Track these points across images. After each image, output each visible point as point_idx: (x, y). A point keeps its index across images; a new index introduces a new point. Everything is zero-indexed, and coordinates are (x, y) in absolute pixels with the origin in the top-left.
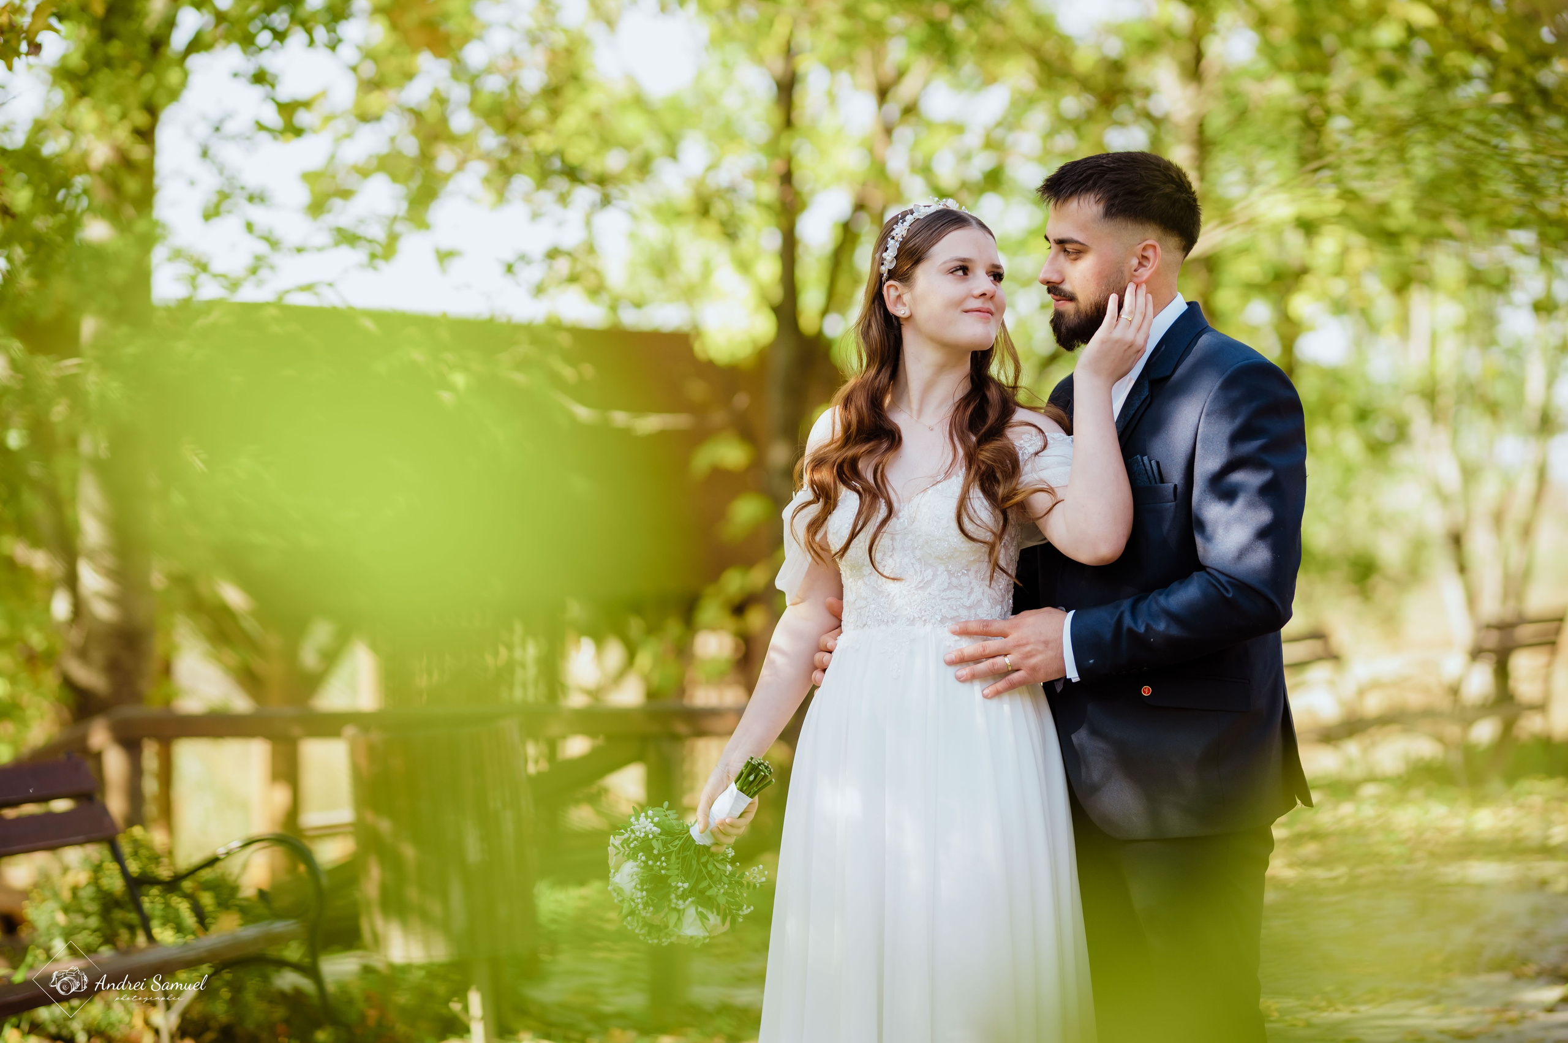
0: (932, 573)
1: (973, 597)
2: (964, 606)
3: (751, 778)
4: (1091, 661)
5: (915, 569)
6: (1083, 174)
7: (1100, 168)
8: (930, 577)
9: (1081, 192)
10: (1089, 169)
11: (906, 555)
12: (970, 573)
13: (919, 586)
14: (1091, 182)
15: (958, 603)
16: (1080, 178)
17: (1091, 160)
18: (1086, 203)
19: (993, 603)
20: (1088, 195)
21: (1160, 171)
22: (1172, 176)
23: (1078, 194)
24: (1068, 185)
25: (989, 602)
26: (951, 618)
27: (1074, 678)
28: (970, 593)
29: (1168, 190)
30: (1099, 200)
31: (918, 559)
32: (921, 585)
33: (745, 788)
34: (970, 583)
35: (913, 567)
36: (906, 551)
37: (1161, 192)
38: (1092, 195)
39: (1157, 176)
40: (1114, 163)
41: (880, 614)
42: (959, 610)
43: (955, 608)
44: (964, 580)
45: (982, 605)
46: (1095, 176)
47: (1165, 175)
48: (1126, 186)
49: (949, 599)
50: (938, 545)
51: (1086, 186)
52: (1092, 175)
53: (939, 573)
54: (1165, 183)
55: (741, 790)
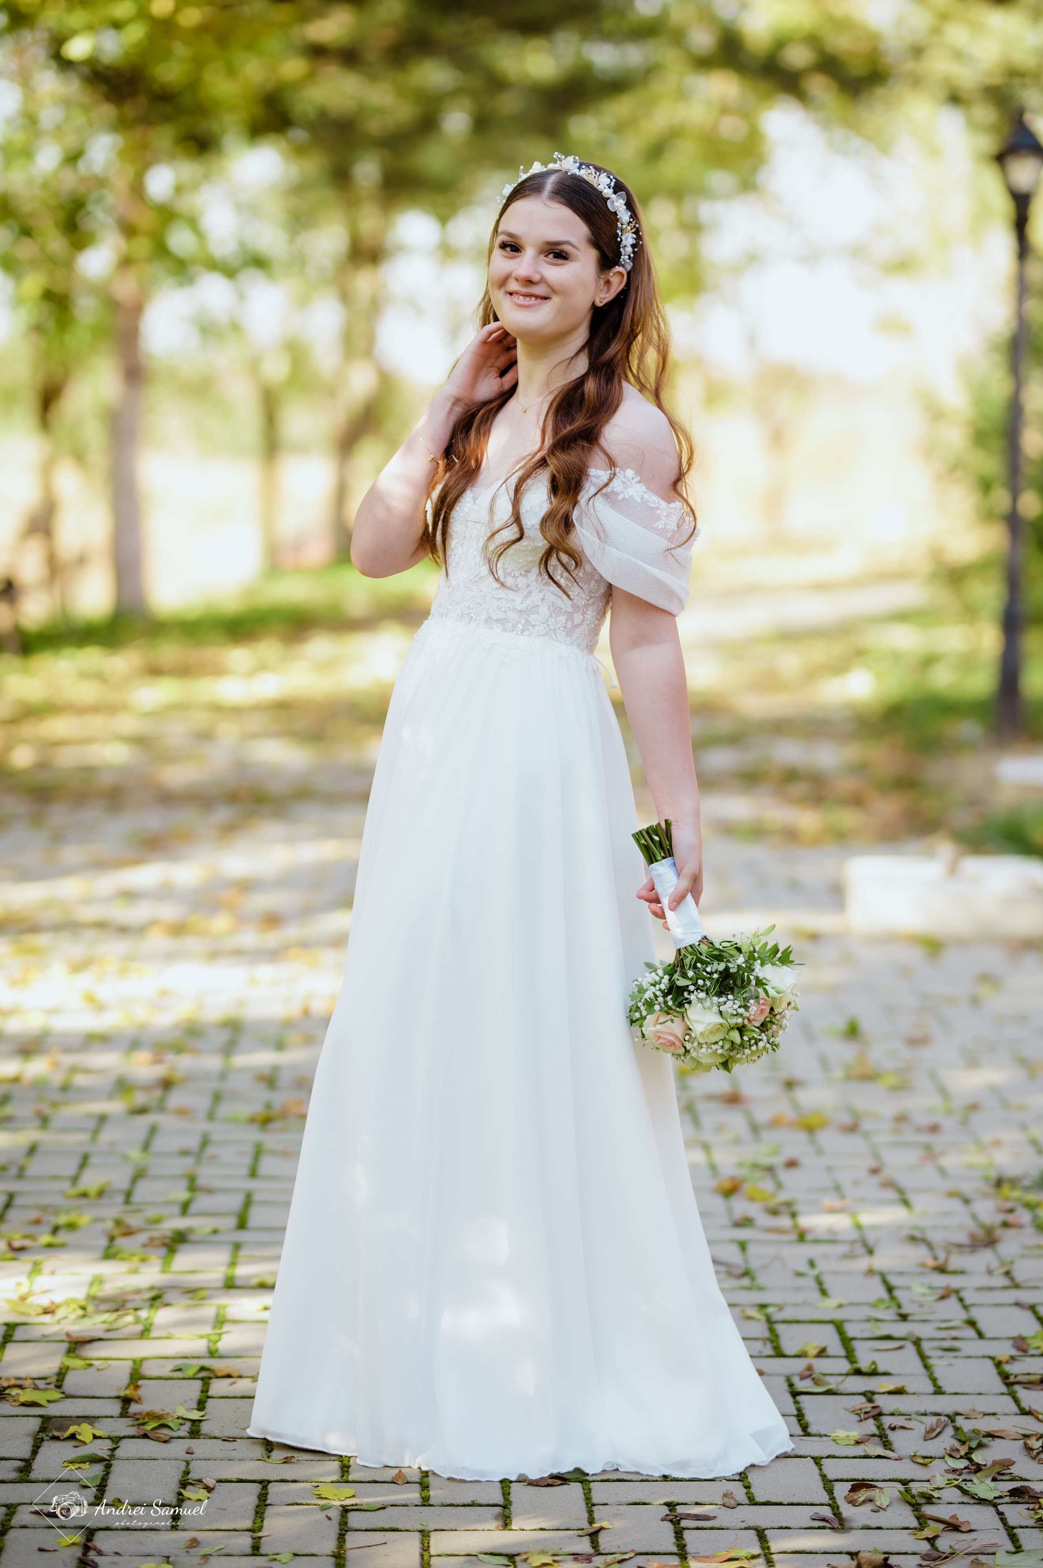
1: (529, 601)
2: (514, 609)
3: (656, 839)
12: (529, 575)
13: (474, 580)
15: (509, 605)
19: (553, 611)
25: (549, 609)
26: (496, 620)
28: (526, 597)
32: (477, 579)
34: (528, 586)
42: (508, 613)
43: (503, 609)
44: (522, 581)
45: (538, 611)
49: (499, 599)
55: (664, 858)
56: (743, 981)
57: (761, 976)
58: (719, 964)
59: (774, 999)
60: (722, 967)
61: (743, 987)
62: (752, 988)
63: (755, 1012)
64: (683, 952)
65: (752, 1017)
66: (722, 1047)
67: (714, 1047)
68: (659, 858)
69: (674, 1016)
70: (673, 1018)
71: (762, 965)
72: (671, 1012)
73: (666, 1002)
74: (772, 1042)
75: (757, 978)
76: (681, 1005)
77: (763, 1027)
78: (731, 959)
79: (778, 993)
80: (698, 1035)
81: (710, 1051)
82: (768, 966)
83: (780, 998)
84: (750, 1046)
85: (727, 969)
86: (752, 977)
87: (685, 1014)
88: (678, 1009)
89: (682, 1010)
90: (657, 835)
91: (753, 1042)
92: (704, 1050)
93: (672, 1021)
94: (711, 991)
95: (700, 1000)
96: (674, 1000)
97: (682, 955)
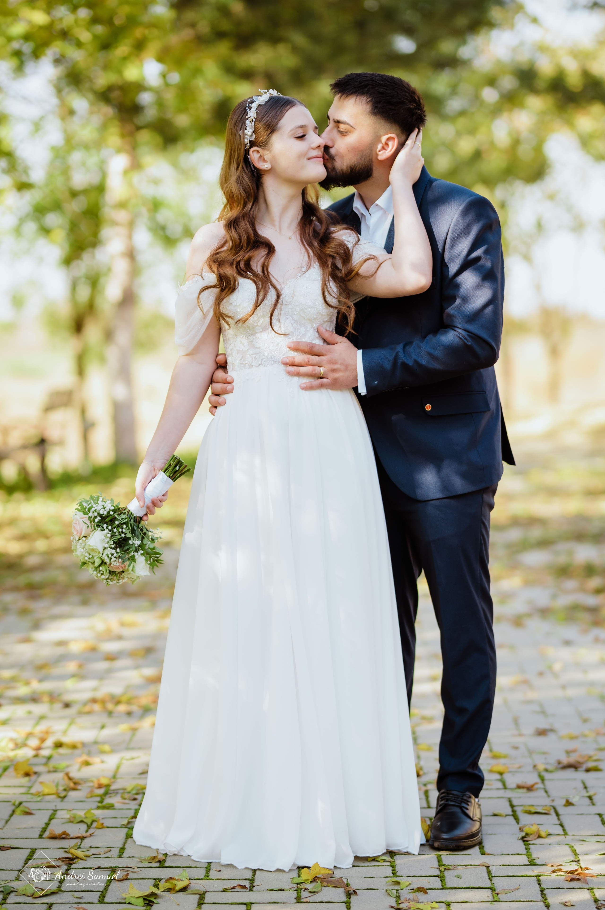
0: (304, 329)
3: (177, 468)
4: (376, 382)
5: (294, 327)
6: (362, 83)
7: (373, 82)
8: (303, 332)
9: (359, 93)
10: (366, 81)
11: (287, 319)
14: (366, 89)
16: (360, 85)
17: (368, 75)
18: (360, 102)
20: (362, 97)
21: (409, 93)
22: (415, 99)
23: (356, 95)
24: (351, 87)
27: (362, 393)
29: (412, 107)
30: (368, 102)
31: (295, 321)
33: (171, 475)
35: (293, 326)
36: (287, 316)
37: (408, 106)
38: (365, 98)
39: (407, 96)
40: (382, 81)
41: (273, 357)
46: (369, 86)
47: (411, 96)
48: (388, 98)
50: (310, 311)
51: (363, 91)
52: (368, 85)
53: (308, 329)
54: (410, 102)
55: (169, 477)
56: (128, 550)
57: (136, 557)
58: (129, 533)
59: (128, 570)
60: (129, 535)
61: (125, 551)
62: (127, 556)
63: (116, 566)
64: (126, 511)
65: (112, 565)
66: (89, 558)
67: (87, 554)
68: (167, 474)
69: (91, 526)
70: (90, 526)
71: (142, 554)
72: (92, 523)
73: (95, 517)
74: (108, 581)
75: (134, 556)
76: (98, 526)
77: (111, 573)
78: (135, 538)
79: (132, 570)
80: (88, 543)
81: (84, 553)
82: (143, 558)
83: (130, 573)
84: (99, 572)
85: (129, 539)
86: (132, 554)
87: (95, 530)
88: (95, 525)
89: (96, 528)
90: (180, 467)
91: (102, 572)
92: (82, 550)
93: (88, 527)
94: (113, 538)
95: (106, 536)
96: (99, 522)
97: (125, 511)
